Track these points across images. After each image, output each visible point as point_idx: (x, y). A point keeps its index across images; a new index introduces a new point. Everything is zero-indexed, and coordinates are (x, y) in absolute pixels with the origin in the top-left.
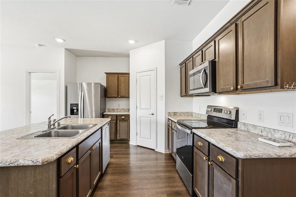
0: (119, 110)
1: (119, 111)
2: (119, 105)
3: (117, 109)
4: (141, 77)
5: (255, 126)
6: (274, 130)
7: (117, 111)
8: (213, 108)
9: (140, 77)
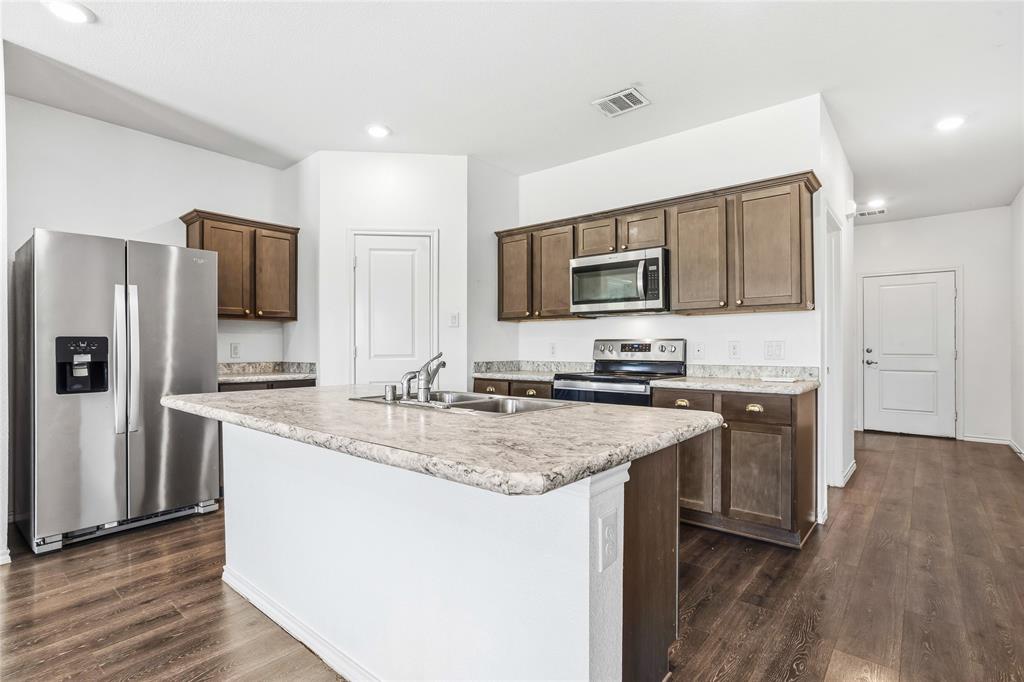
0: (235, 368)
1: (234, 371)
2: (236, 348)
3: (229, 365)
4: (372, 252)
5: (725, 368)
6: (760, 367)
7: (226, 371)
8: (620, 344)
9: (371, 249)
